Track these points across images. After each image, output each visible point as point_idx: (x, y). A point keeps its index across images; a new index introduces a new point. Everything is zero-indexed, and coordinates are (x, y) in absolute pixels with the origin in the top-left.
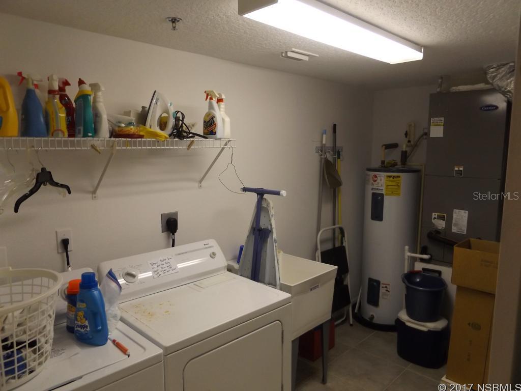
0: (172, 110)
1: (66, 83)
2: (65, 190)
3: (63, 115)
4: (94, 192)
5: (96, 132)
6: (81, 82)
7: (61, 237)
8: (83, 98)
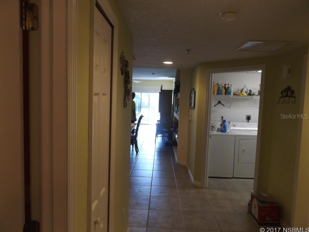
0: (249, 89)
1: (226, 84)
2: (223, 106)
3: (224, 91)
4: (230, 107)
5: (230, 94)
6: (228, 84)
7: (222, 116)
8: (229, 87)
